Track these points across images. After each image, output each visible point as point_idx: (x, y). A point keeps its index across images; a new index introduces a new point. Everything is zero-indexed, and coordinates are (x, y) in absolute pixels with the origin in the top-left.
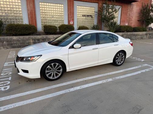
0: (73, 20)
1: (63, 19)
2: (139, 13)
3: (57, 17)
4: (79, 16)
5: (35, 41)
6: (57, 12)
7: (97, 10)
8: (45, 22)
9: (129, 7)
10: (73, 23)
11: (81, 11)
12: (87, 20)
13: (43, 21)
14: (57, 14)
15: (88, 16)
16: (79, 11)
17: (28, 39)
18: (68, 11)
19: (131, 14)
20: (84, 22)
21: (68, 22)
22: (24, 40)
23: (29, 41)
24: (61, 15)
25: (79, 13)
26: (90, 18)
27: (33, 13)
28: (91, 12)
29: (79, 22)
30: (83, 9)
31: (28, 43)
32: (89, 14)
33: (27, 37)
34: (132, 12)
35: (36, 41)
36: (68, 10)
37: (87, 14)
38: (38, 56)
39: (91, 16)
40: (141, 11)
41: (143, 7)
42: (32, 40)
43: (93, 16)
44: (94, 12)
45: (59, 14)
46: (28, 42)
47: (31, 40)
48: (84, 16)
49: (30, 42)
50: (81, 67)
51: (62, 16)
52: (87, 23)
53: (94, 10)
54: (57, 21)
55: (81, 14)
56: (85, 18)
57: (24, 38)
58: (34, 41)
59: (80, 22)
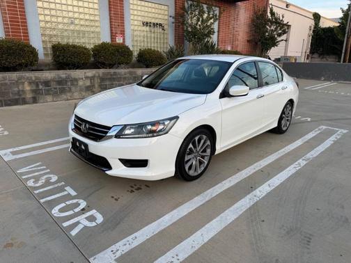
0: (123, 33)
1: (97, 30)
2: (249, 26)
3: (82, 23)
4: (136, 23)
5: (37, 85)
6: (81, 10)
7: (172, 13)
8: (51, 36)
9: (232, 12)
10: (124, 39)
11: (139, 13)
12: (153, 35)
13: (48, 32)
14: (82, 16)
15: (154, 24)
16: (135, 13)
17: (17, 82)
18: (110, 11)
19: (235, 26)
20: (147, 38)
21: (112, 38)
22: (6, 84)
23: (20, 88)
24: (92, 18)
25: (136, 18)
26: (159, 30)
27: (16, 7)
28: (160, 16)
29: (135, 39)
30: (143, 9)
31: (19, 91)
32: (156, 21)
33: (14, 75)
34: (238, 23)
35: (41, 87)
36: (110, 8)
37: (153, 21)
38: (171, 119)
39: (160, 25)
40: (253, 21)
41: (255, 13)
42: (30, 83)
43: (166, 27)
44: (166, 17)
45: (87, 17)
46: (16, 89)
47: (26, 84)
48: (146, 24)
49: (23, 91)
50: (239, 140)
51: (97, 21)
52: (154, 43)
53: (166, 13)
54: (84, 33)
55: (140, 18)
56: (148, 28)
57: (4, 79)
58: (34, 88)
59: (139, 39)
